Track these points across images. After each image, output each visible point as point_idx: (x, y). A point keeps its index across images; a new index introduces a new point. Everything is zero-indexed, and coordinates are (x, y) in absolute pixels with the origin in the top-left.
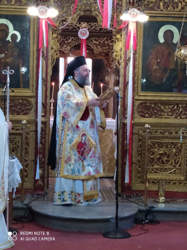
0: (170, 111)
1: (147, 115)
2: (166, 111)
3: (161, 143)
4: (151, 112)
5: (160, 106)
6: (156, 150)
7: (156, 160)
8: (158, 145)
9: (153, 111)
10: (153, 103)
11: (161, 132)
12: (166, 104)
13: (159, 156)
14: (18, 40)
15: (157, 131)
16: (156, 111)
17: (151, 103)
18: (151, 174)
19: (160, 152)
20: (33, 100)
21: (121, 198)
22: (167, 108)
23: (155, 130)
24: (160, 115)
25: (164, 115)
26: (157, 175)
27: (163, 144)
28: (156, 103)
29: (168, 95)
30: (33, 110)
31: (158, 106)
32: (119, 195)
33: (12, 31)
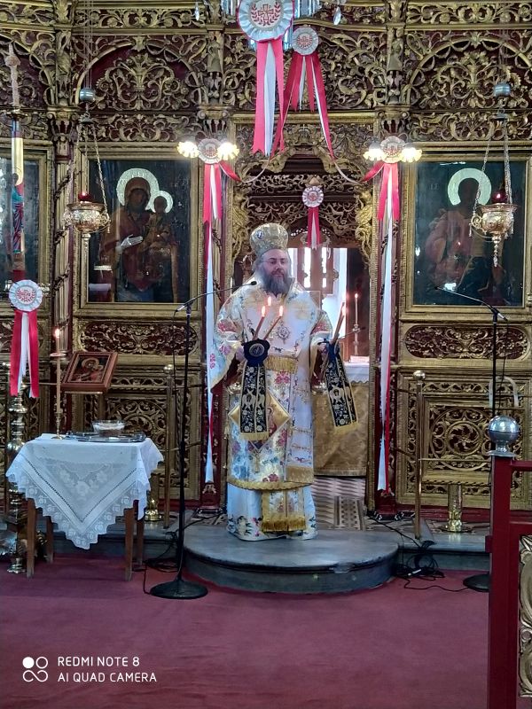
0: (474, 344)
1: (426, 353)
2: (465, 343)
3: (458, 410)
4: (435, 346)
5: (452, 333)
6: (448, 423)
7: (446, 444)
8: (451, 414)
9: (438, 344)
10: (438, 328)
11: (455, 387)
12: (467, 330)
13: (453, 435)
14: (167, 210)
15: (448, 385)
16: (444, 344)
17: (434, 329)
18: (436, 472)
19: (456, 428)
20: (195, 325)
21: (374, 521)
22: (468, 339)
23: (443, 383)
24: (454, 352)
25: (462, 352)
26: (450, 475)
27: (461, 411)
28: (444, 326)
29: (469, 310)
30: (198, 343)
31: (449, 334)
32: (370, 514)
33: (156, 191)
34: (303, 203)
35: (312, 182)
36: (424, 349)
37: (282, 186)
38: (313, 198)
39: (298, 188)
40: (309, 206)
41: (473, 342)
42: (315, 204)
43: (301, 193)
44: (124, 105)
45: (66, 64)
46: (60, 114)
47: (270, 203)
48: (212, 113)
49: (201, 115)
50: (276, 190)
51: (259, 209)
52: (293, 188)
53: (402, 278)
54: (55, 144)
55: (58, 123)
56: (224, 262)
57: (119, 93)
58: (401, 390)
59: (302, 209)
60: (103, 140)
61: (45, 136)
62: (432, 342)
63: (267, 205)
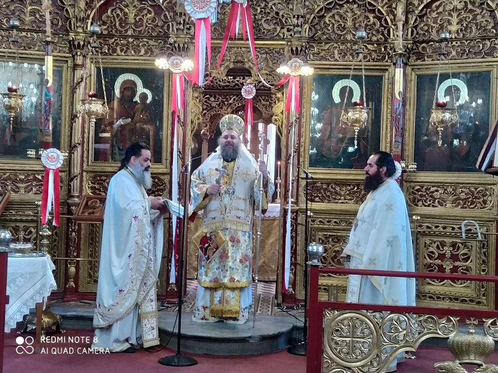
0: (348, 194)
1: (317, 199)
2: (343, 193)
3: (337, 237)
4: (323, 194)
5: (334, 186)
6: (331, 246)
7: (329, 260)
8: (333, 240)
9: (325, 194)
10: (325, 184)
11: (335, 222)
12: (343, 185)
13: (334, 254)
14: (148, 101)
15: (331, 221)
16: (328, 194)
17: (322, 184)
18: (323, 278)
19: (336, 249)
20: (166, 178)
21: (280, 310)
22: (344, 191)
23: (327, 220)
24: (336, 199)
25: (340, 199)
26: (331, 280)
27: (339, 238)
28: (329, 182)
29: (345, 172)
30: (167, 190)
31: (332, 187)
32: (279, 305)
33: (141, 89)
34: (242, 95)
35: (248, 81)
36: (315, 197)
37: (228, 84)
38: (249, 93)
39: (238, 86)
40: (246, 98)
41: (348, 192)
42: (250, 97)
43: (241, 89)
44: (120, 32)
45: (82, 4)
46: (77, 37)
47: (220, 95)
48: (178, 39)
49: (171, 40)
50: (224, 86)
51: (212, 99)
52: (235, 86)
53: (302, 149)
54: (73, 56)
55: (76, 43)
56: (185, 137)
57: (117, 24)
58: (299, 224)
59: (241, 99)
60: (106, 54)
61: (67, 51)
62: (320, 193)
63: (217, 96)
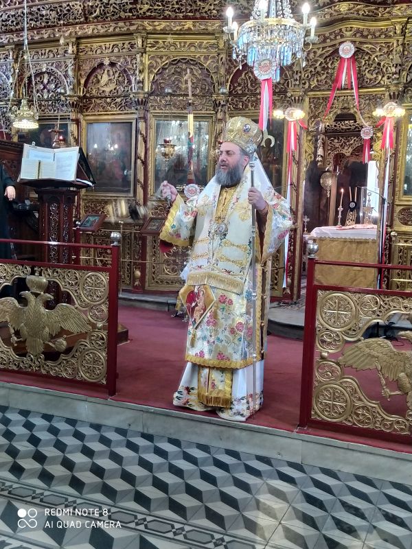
34: (361, 136)
36: (409, 221)
39: (358, 128)
40: (364, 138)
44: (251, 91)
45: (222, 71)
46: (219, 98)
48: (295, 93)
49: (289, 95)
50: (346, 130)
51: (336, 141)
52: (355, 128)
53: (397, 181)
54: (216, 113)
55: (217, 102)
57: (249, 84)
59: (360, 140)
60: (241, 110)
61: (212, 109)
63: (340, 138)
